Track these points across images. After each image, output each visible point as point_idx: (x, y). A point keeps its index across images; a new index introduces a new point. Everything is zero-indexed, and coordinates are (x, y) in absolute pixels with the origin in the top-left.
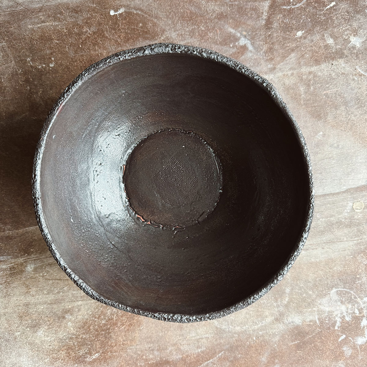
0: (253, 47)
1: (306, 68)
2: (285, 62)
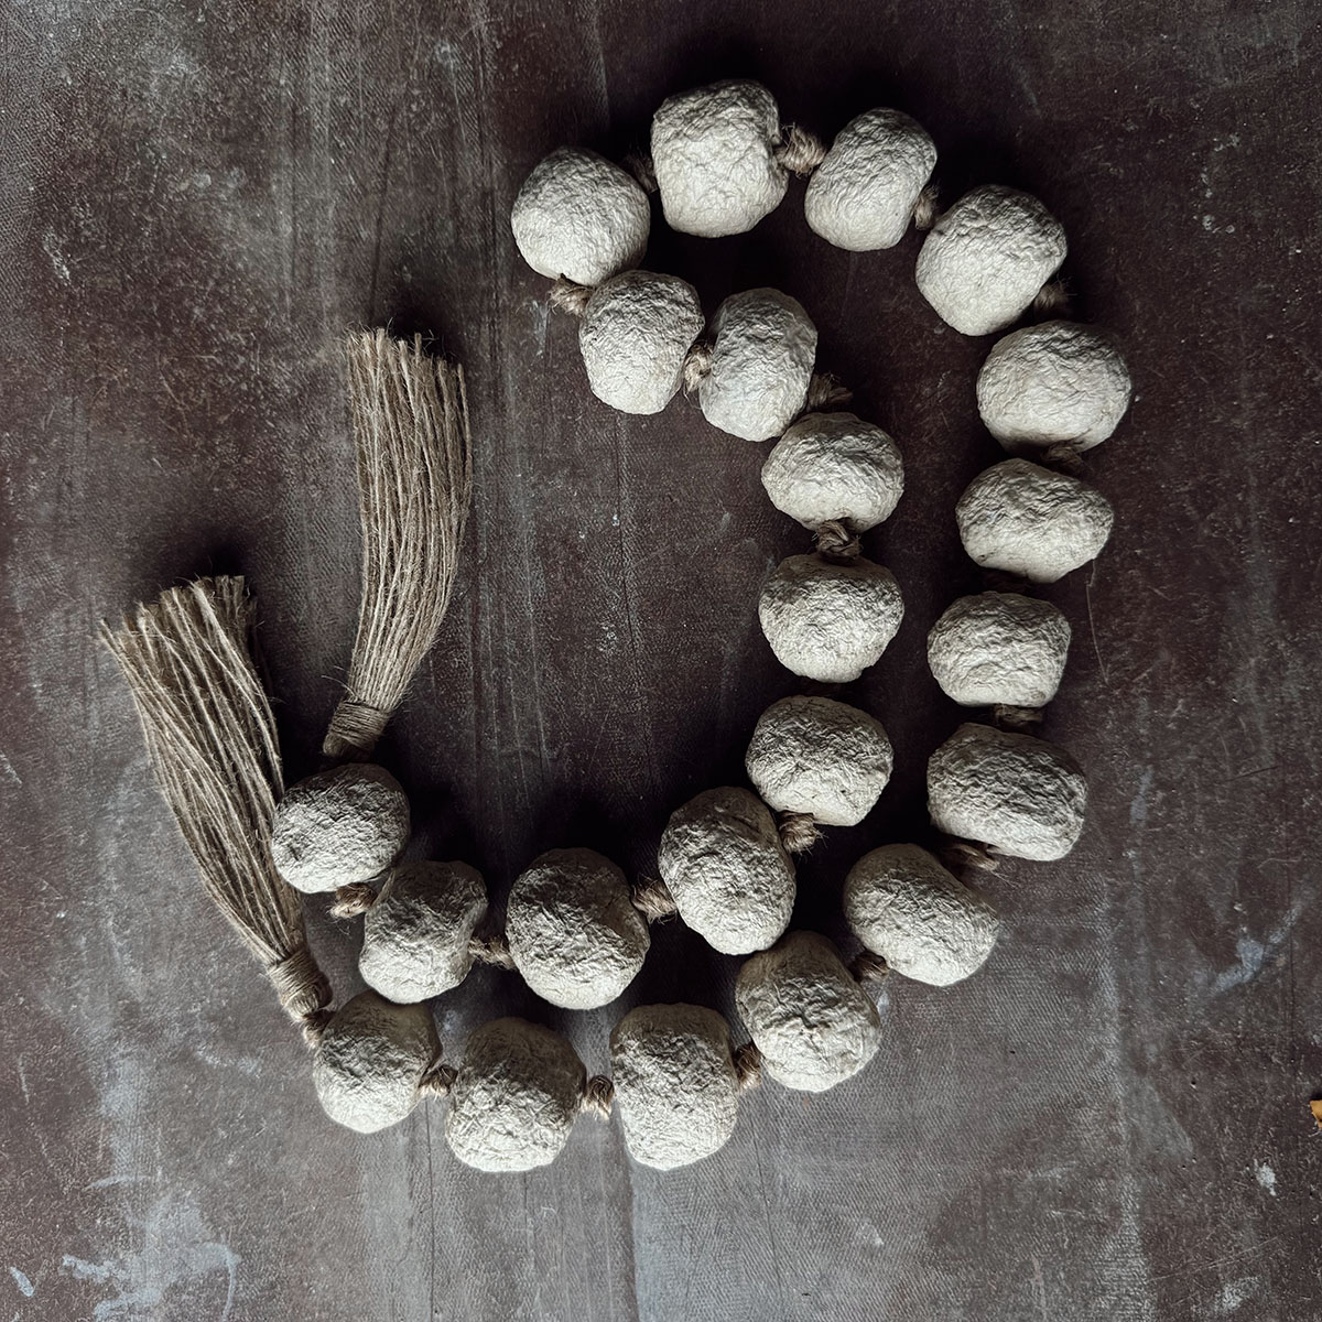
0: (1228, 990)
1: (1135, 1195)
2: (1163, 1112)
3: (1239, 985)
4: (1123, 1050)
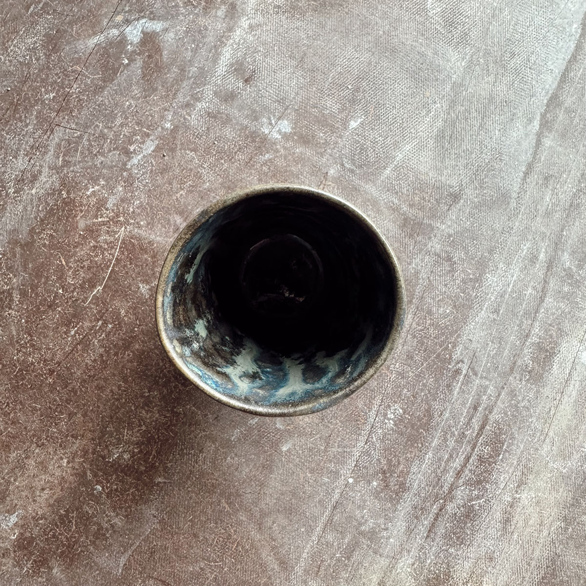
3: (150, 19)
4: (236, 22)
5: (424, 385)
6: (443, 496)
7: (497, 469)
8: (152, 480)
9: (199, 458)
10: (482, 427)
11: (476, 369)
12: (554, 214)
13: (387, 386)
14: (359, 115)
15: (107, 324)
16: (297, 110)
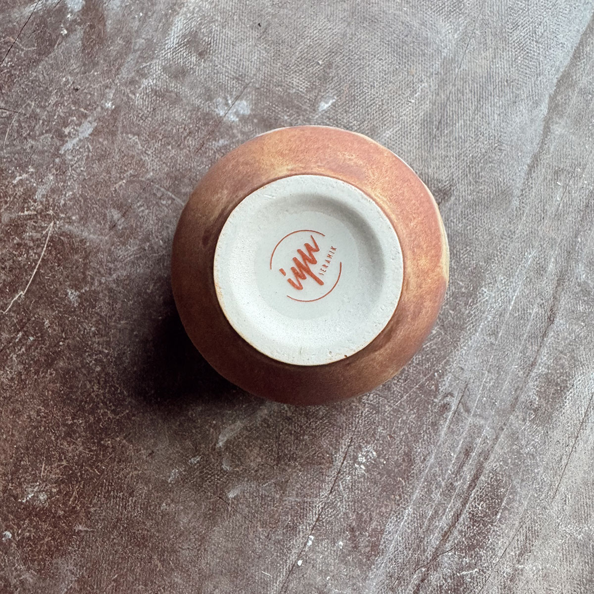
5: (404, 422)
6: (425, 563)
7: (494, 531)
8: (70, 527)
9: (128, 502)
10: (476, 478)
11: (469, 404)
12: (566, 216)
13: (358, 423)
14: (331, 95)
15: (28, 336)
16: (258, 88)
